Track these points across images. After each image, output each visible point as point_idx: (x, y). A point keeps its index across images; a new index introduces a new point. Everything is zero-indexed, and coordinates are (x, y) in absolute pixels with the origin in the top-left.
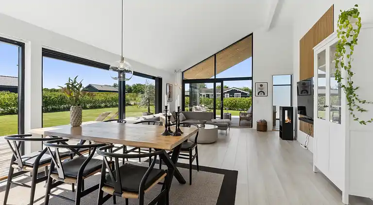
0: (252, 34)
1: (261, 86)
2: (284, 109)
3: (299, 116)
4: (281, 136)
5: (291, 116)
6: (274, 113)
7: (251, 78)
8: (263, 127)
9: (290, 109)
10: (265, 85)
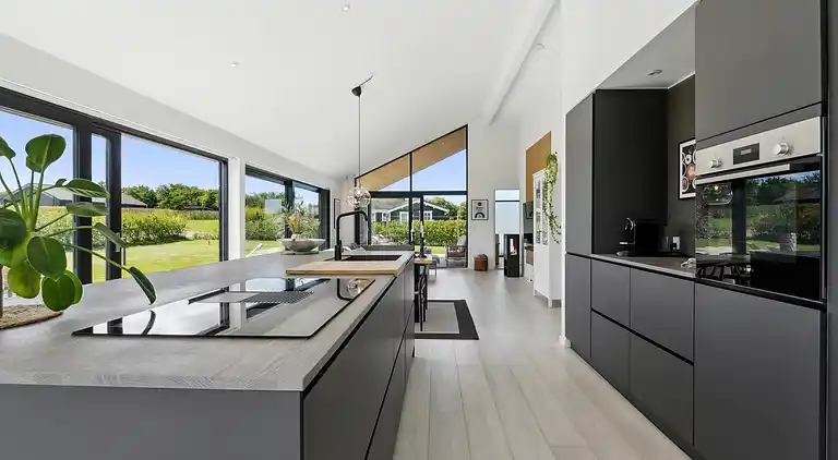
0: (466, 126)
1: (480, 204)
2: (508, 237)
3: (525, 245)
4: (505, 274)
5: (517, 246)
6: (497, 245)
7: (466, 193)
8: (482, 265)
9: (516, 237)
10: (484, 203)
